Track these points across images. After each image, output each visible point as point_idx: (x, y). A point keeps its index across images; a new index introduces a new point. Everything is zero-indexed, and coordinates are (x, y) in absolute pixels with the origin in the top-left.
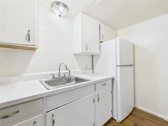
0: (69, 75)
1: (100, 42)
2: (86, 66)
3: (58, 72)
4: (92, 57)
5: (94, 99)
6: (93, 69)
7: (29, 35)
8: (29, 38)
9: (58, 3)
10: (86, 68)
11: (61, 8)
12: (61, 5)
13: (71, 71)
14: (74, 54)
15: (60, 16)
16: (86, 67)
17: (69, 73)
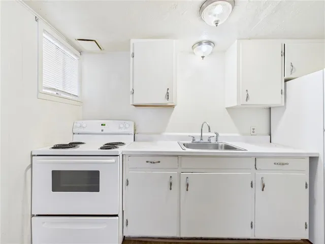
0: (217, 140)
1: (286, 81)
2: (252, 128)
3: (200, 134)
4: (268, 110)
5: (253, 183)
6: (270, 135)
7: (168, 93)
8: (168, 96)
9: (200, 43)
10: (253, 132)
11: (205, 47)
12: (204, 44)
13: (220, 134)
14: (227, 108)
15: (203, 57)
16: (252, 130)
17: (217, 137)
